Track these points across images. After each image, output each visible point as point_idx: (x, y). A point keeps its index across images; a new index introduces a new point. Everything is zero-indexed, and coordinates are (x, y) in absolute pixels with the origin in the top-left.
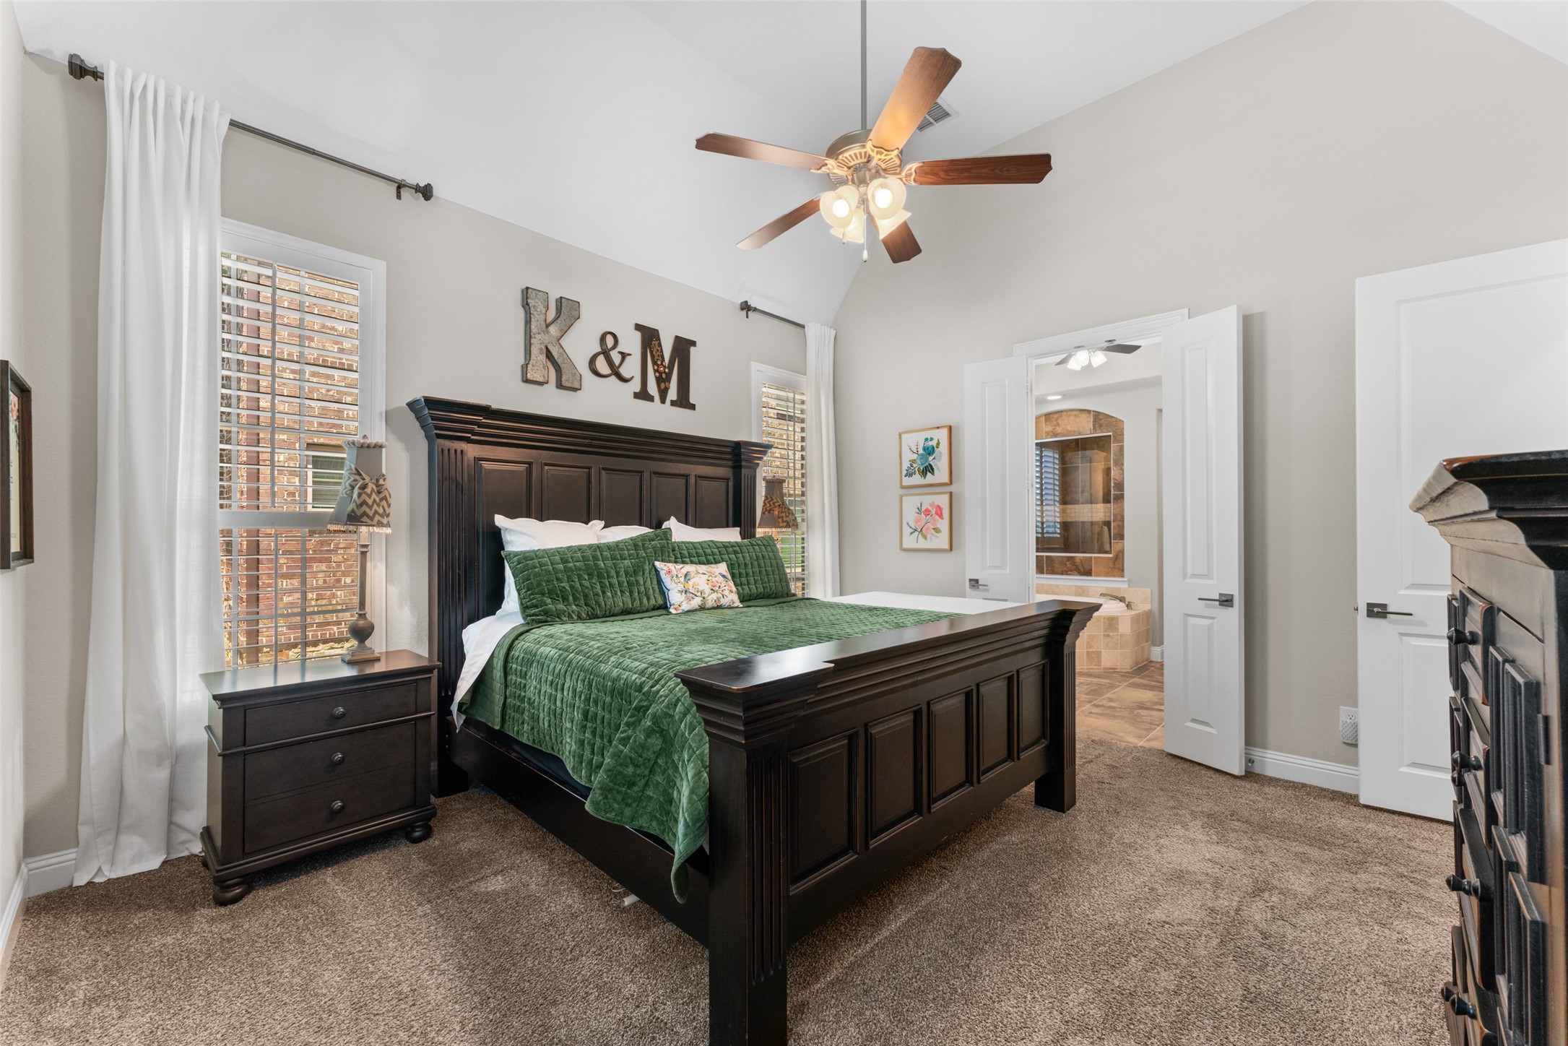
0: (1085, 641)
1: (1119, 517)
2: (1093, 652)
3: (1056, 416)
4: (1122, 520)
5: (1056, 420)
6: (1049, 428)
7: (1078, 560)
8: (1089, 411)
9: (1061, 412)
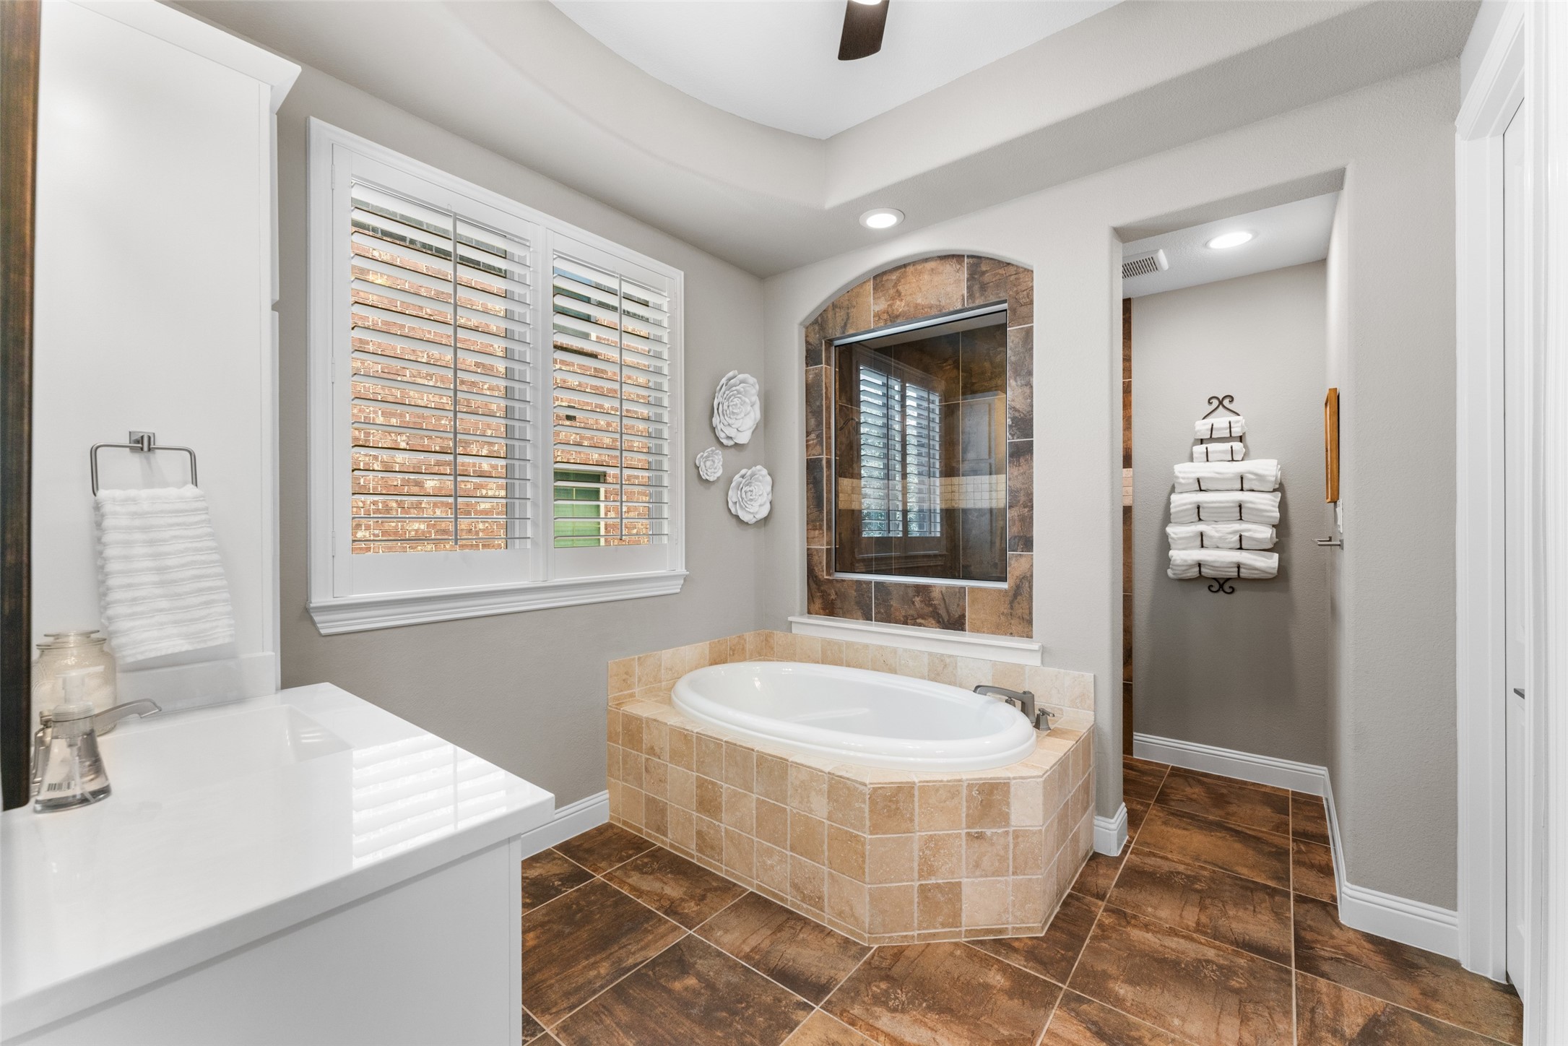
0: (916, 854)
1: (1022, 499)
2: (938, 886)
3: (894, 277)
4: (1029, 505)
5: (895, 285)
6: (882, 305)
7: (936, 594)
8: (957, 257)
9: (905, 266)
